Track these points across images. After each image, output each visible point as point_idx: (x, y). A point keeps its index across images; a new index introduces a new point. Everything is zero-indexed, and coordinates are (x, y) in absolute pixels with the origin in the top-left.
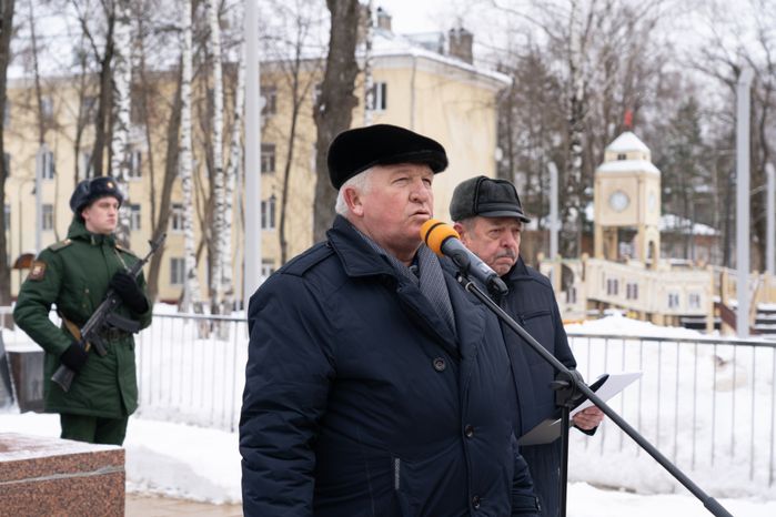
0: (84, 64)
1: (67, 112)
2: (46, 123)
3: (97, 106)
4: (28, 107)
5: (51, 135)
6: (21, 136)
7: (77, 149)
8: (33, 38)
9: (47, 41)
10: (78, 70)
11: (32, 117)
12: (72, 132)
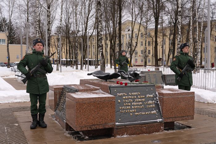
0: (171, 24)
1: (167, 33)
2: (164, 35)
3: (173, 32)
4: (161, 32)
5: (164, 37)
6: (160, 38)
7: (169, 39)
8: (162, 20)
9: (164, 21)
10: (170, 25)
11: (162, 34)
12: (169, 36)
